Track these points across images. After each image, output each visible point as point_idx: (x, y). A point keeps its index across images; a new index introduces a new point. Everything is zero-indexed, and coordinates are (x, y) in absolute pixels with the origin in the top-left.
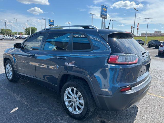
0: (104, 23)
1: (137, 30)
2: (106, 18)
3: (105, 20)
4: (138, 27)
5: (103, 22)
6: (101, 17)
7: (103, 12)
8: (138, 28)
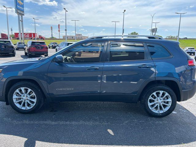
0: (22, 21)
1: (59, 31)
2: (24, 15)
3: (22, 17)
4: (59, 28)
5: (20, 19)
6: (17, 12)
7: (19, 7)
8: (59, 30)
